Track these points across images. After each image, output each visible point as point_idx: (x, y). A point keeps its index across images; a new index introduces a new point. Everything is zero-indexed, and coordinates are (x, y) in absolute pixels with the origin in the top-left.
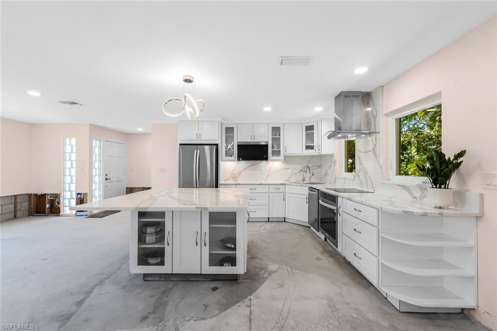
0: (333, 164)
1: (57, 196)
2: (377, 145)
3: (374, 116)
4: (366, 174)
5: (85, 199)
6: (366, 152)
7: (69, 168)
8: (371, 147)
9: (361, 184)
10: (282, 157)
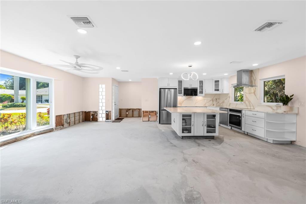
0: (229, 98)
1: (96, 112)
2: (256, 91)
3: (254, 80)
4: (249, 102)
5: (109, 114)
6: (250, 93)
7: (103, 99)
8: (253, 91)
9: (247, 106)
10: (204, 95)
